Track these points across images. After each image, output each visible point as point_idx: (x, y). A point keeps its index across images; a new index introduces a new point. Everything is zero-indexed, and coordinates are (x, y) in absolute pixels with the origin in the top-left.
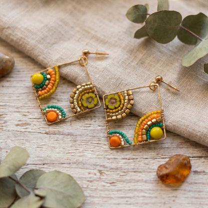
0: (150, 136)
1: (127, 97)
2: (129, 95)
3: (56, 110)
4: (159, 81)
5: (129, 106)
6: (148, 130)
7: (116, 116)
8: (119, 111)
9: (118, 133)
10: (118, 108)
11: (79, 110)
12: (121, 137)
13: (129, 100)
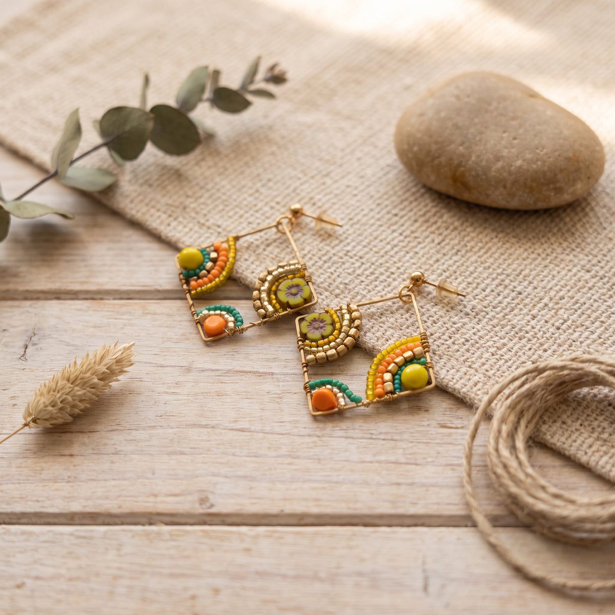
0: (401, 383)
1: (347, 316)
2: (350, 312)
3: (223, 313)
4: (417, 282)
5: (353, 331)
6: (396, 374)
7: (325, 351)
8: (330, 342)
9: (330, 383)
10: (327, 337)
11: (270, 309)
12: (335, 390)
13: (352, 320)
